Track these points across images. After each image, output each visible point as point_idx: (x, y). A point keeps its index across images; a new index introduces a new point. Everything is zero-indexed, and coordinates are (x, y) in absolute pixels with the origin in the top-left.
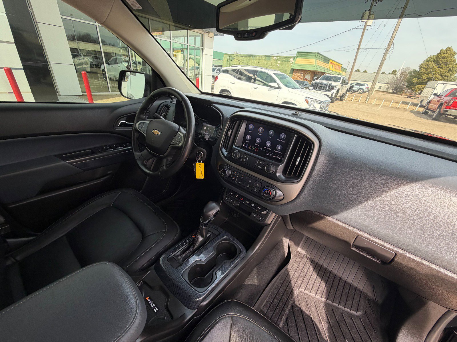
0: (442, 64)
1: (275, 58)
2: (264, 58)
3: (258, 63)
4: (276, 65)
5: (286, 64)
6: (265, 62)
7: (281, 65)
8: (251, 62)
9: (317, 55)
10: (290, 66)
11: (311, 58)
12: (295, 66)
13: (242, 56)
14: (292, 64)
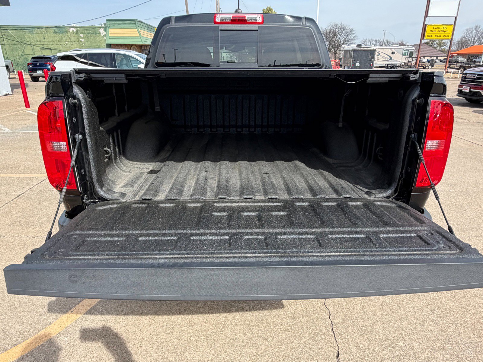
1: (71, 29)
2: (52, 30)
3: (43, 38)
4: (79, 41)
5: (96, 38)
6: (57, 37)
7: (87, 41)
8: (28, 37)
9: (137, 22)
10: (103, 41)
11: (131, 27)
12: (110, 40)
13: (5, 29)
14: (105, 38)
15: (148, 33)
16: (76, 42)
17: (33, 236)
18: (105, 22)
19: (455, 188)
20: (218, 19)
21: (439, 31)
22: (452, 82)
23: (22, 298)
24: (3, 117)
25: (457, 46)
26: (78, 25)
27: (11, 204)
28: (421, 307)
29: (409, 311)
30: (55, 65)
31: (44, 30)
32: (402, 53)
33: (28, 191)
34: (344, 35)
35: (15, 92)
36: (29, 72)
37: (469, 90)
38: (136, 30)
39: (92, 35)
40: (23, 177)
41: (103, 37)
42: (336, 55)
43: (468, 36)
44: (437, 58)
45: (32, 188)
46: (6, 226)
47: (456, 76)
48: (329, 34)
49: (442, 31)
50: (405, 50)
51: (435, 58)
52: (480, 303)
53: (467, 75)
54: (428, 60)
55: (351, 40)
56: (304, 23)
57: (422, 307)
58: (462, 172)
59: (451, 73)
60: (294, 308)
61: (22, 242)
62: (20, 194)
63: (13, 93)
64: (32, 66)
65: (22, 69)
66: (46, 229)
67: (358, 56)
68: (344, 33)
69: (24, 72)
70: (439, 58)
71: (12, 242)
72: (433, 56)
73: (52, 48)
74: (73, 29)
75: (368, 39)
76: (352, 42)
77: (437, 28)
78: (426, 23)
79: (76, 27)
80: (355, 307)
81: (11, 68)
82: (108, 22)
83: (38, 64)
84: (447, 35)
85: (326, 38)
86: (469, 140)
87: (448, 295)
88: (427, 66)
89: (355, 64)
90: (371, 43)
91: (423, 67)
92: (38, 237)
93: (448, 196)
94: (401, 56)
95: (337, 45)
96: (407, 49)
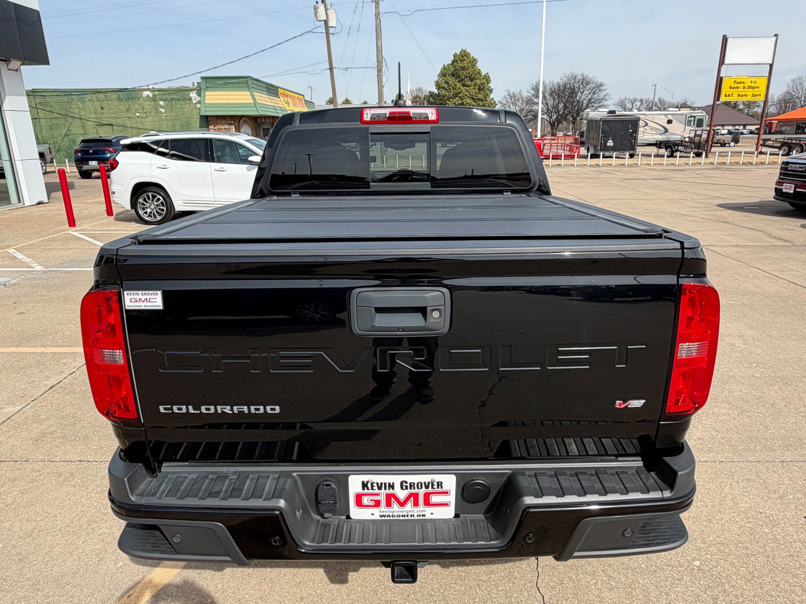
0: (466, 79)
1: (145, 93)
2: (114, 96)
3: (100, 108)
4: (157, 111)
5: (184, 106)
6: (123, 106)
7: (170, 111)
8: (77, 108)
9: (250, 81)
10: (195, 111)
11: (240, 89)
12: (207, 109)
13: (42, 94)
14: (198, 106)
15: (267, 96)
16: (153, 114)
17: (73, 460)
18: (200, 81)
19: (763, 370)
20: (367, 117)
21: (744, 87)
22: (768, 171)
23: (52, 572)
24: (33, 244)
25: (778, 107)
26: (156, 87)
27: (41, 402)
28: (695, 592)
29: (675, 600)
30: (117, 158)
31: (102, 96)
32: (684, 122)
33: (68, 378)
34: (588, 92)
35: (54, 198)
36: (76, 164)
37: (793, 189)
38: (248, 93)
39: (178, 102)
40: (61, 353)
41: (196, 105)
42: (576, 124)
43: (796, 90)
44: (745, 128)
45: (74, 372)
46: (30, 442)
47: (776, 161)
48: (564, 91)
49: (749, 87)
50: (689, 117)
51: (741, 127)
52: (795, 586)
53: (790, 165)
54: (729, 130)
55: (600, 101)
56: (503, 120)
57: (697, 591)
58: (776, 340)
59: (766, 154)
60: (487, 593)
61: (55, 471)
62: (55, 383)
63: (50, 201)
64: (81, 154)
65: (66, 157)
66: (94, 447)
67: (611, 128)
68: (588, 90)
69: (69, 162)
70: (747, 127)
71: (40, 471)
72: (737, 125)
73: (114, 124)
74: (148, 93)
75: (627, 97)
76: (601, 104)
77: (740, 83)
78: (721, 75)
79: (153, 90)
80: (587, 590)
81: (48, 157)
82: (204, 80)
83: (91, 151)
84: (757, 93)
85: (559, 98)
86: (792, 281)
87: (742, 569)
88: (727, 142)
89: (606, 142)
90: (634, 105)
91: (721, 144)
92: (80, 461)
93: (752, 386)
94: (683, 126)
95: (576, 108)
96: (693, 115)
